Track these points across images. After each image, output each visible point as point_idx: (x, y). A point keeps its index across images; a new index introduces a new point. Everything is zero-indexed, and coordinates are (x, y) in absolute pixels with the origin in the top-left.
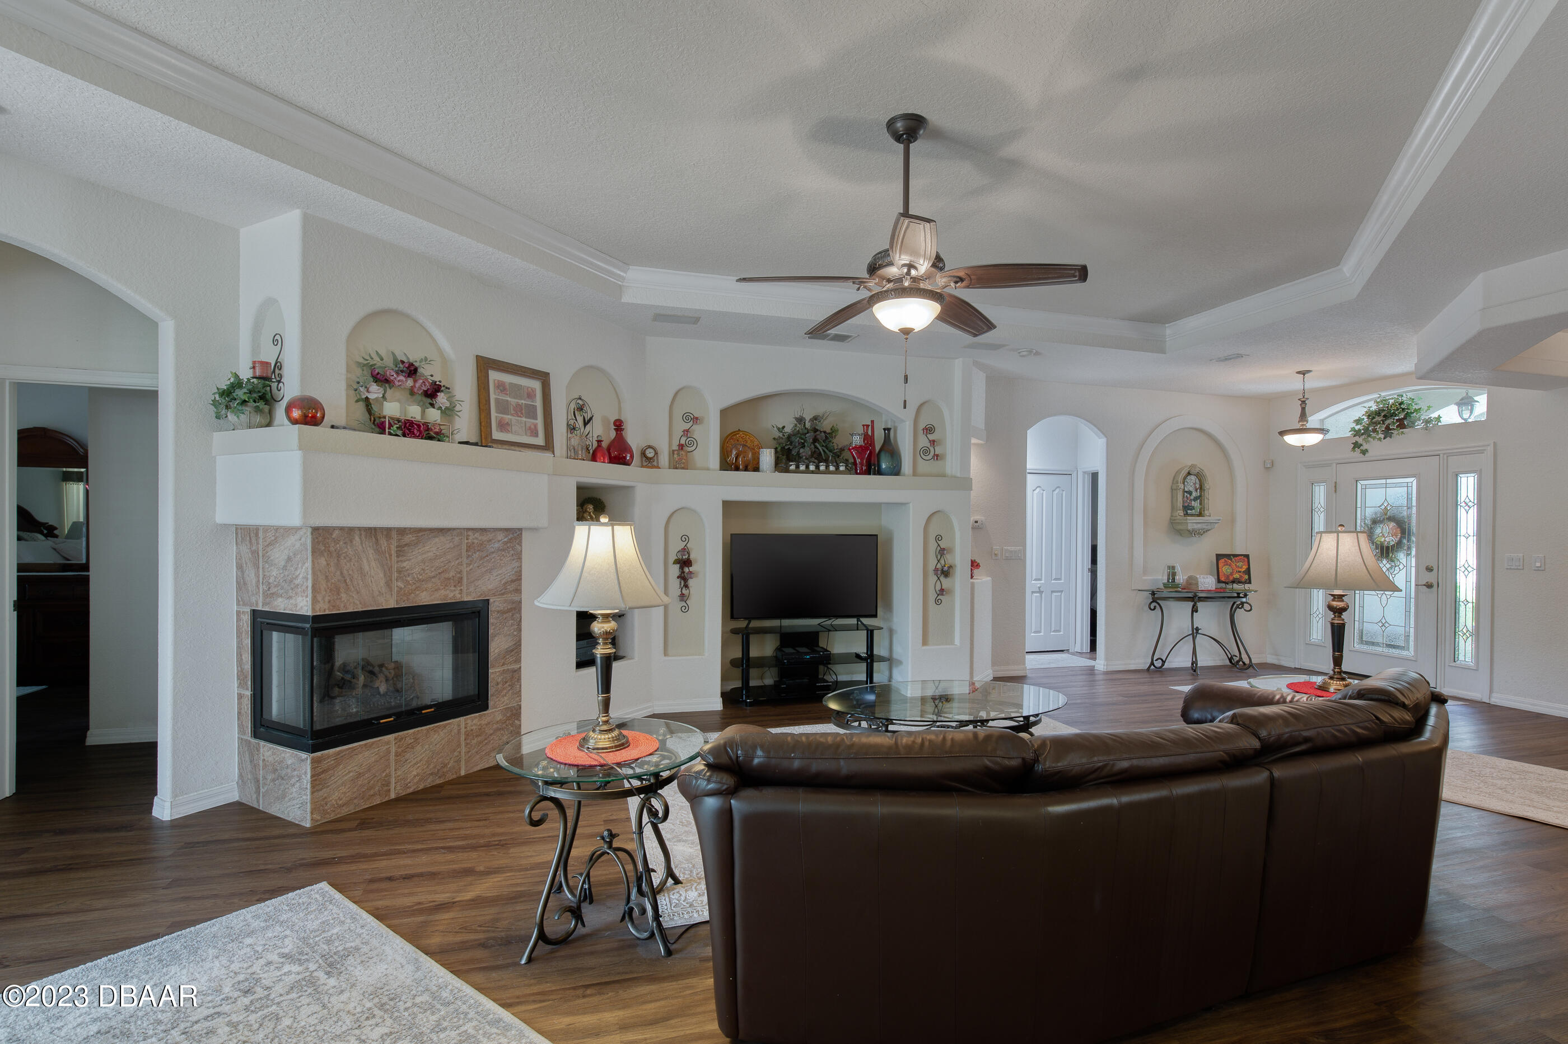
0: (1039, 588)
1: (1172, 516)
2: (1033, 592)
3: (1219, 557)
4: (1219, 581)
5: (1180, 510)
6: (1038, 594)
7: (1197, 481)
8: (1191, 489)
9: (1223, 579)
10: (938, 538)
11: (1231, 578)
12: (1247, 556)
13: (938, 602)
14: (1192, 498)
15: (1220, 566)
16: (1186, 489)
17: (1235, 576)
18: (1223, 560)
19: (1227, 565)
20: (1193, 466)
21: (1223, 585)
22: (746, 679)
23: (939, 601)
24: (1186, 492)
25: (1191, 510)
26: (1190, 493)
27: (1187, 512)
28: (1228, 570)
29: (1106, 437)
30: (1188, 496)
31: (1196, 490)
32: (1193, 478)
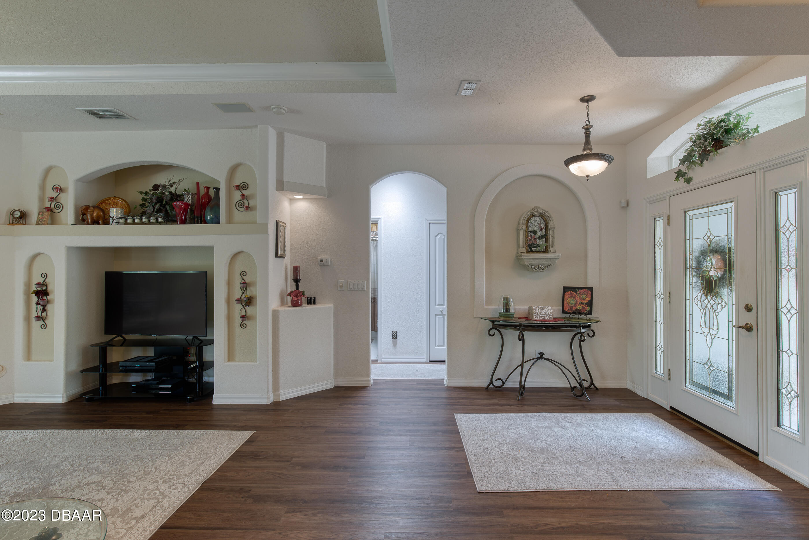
0: (442, 311)
1: (517, 253)
2: (436, 315)
3: (566, 289)
4: (563, 312)
5: (522, 248)
6: (441, 317)
7: (542, 221)
8: (535, 229)
9: (566, 309)
10: (243, 274)
11: (574, 309)
12: (591, 289)
13: (243, 326)
14: (537, 236)
15: (566, 297)
16: (530, 229)
17: (578, 307)
18: (569, 293)
19: (572, 297)
20: (536, 208)
21: (567, 315)
22: (103, 379)
23: (245, 325)
24: (531, 232)
25: (536, 247)
26: (535, 232)
27: (531, 249)
28: (572, 302)
29: (446, 187)
30: (533, 235)
31: (541, 230)
32: (538, 219)
